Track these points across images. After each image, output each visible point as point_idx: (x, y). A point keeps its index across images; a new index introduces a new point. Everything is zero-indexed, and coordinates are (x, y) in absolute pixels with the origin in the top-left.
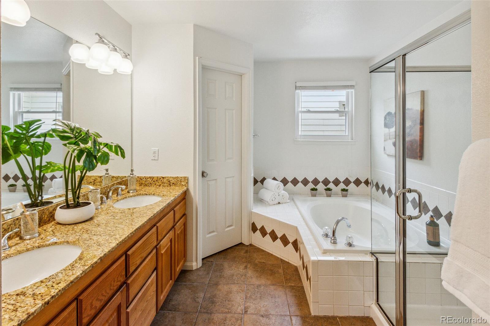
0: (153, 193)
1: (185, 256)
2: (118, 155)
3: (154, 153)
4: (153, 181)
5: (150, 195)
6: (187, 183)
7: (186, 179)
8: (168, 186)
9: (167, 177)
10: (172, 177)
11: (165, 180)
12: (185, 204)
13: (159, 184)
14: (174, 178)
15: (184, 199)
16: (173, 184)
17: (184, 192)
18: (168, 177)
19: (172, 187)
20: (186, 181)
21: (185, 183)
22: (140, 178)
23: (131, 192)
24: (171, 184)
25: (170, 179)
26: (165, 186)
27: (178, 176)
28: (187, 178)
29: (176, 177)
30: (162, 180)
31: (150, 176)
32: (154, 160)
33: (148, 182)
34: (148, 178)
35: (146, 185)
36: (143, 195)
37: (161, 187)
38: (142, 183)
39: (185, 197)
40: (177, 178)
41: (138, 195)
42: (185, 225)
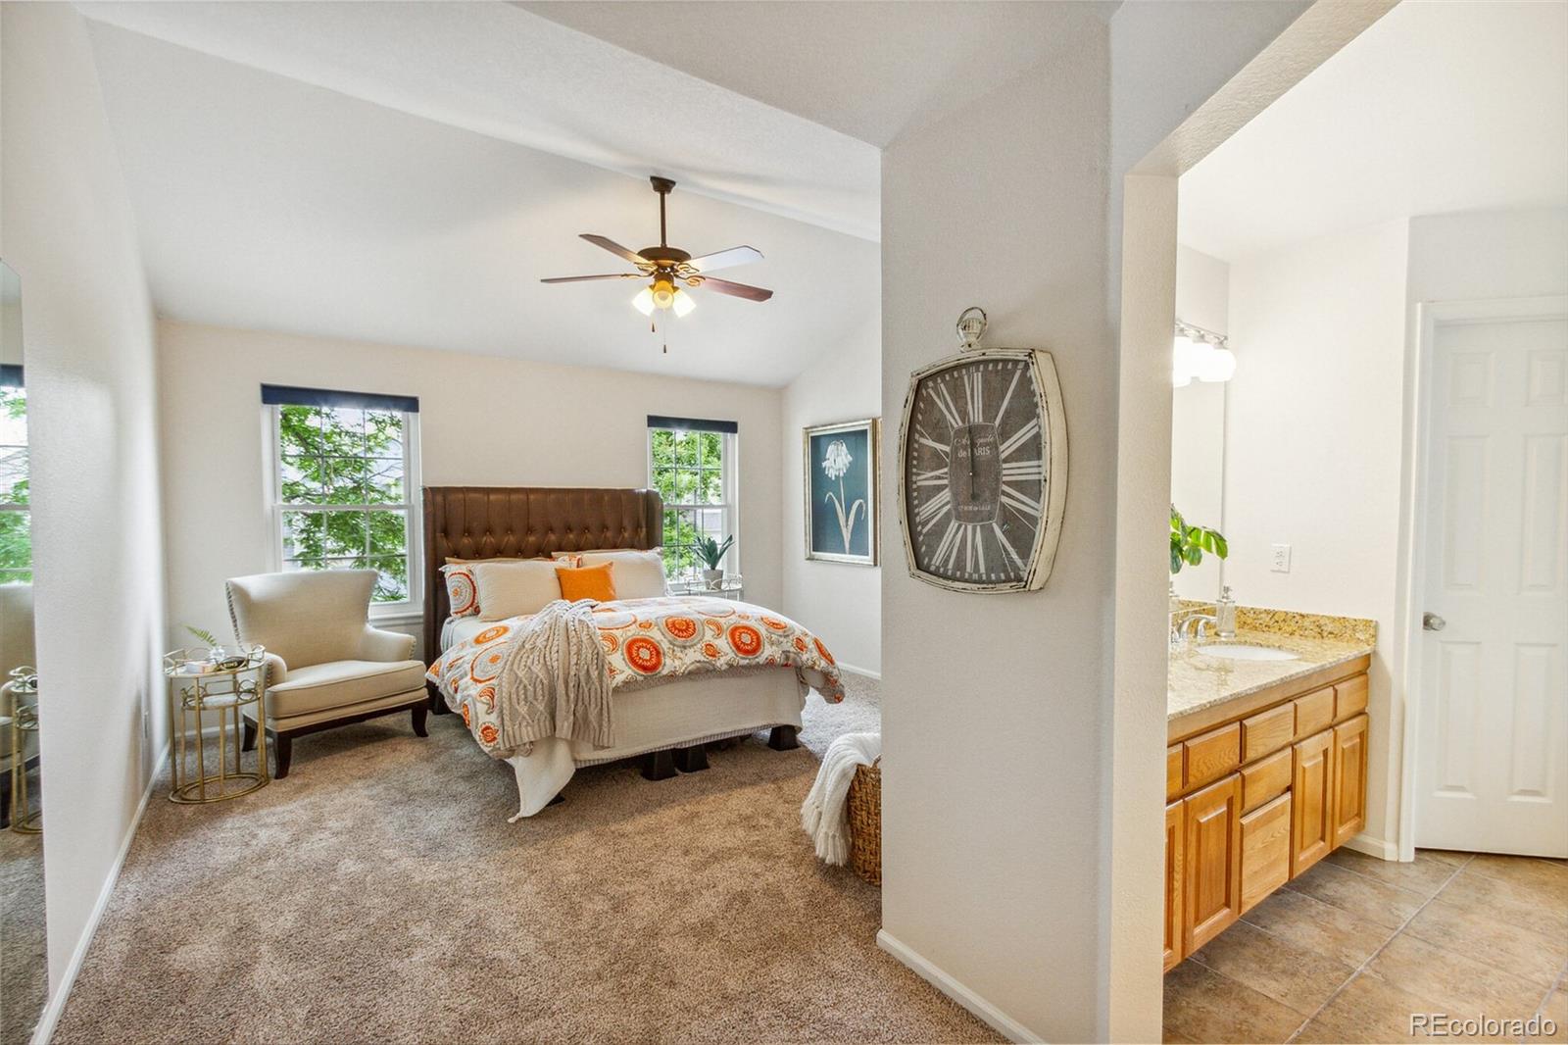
0: (1277, 645)
1: (1360, 812)
2: (1211, 552)
3: (1280, 555)
4: (1273, 620)
5: (1268, 647)
6: (1374, 636)
7: (1372, 628)
8: (1315, 638)
9: (1313, 615)
10: (1328, 618)
11: (1307, 623)
12: (1366, 686)
13: (1290, 629)
14: (1334, 620)
15: (1363, 673)
16: (1331, 633)
17: (1362, 657)
18: (1318, 616)
19: (1326, 641)
20: (1372, 632)
21: (1367, 636)
22: (1242, 611)
23: (1223, 634)
24: (1325, 634)
25: (1322, 622)
26: (1306, 637)
27: (1346, 616)
28: (1373, 625)
29: (1340, 619)
30: (1300, 622)
31: (1267, 608)
32: (1279, 571)
33: (1261, 622)
34: (1261, 613)
35: (1256, 628)
36: (1251, 644)
37: (1296, 637)
38: (1245, 623)
39: (1364, 668)
40: (1342, 621)
41: (1240, 643)
42: (1363, 736)
